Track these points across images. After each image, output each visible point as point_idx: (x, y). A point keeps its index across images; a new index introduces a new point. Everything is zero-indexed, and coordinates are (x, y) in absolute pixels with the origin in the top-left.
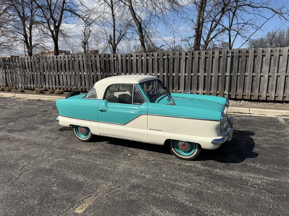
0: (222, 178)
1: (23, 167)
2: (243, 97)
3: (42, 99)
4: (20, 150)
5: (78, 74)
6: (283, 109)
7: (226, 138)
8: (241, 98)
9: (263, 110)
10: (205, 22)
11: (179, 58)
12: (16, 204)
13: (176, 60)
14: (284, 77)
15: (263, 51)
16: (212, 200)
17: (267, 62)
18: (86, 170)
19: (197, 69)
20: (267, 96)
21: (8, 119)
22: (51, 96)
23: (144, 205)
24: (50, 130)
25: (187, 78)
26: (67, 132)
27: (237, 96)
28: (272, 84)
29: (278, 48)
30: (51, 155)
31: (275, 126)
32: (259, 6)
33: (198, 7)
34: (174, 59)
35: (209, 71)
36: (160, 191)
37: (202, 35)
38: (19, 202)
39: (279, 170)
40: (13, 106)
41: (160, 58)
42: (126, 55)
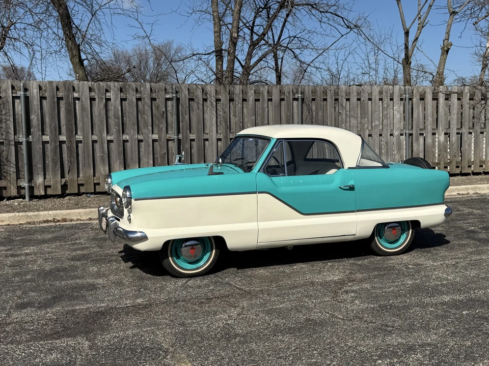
13: (195, 104)
14: (377, 137)
19: (241, 124)
25: (219, 143)
41: (159, 98)
42: (57, 86)
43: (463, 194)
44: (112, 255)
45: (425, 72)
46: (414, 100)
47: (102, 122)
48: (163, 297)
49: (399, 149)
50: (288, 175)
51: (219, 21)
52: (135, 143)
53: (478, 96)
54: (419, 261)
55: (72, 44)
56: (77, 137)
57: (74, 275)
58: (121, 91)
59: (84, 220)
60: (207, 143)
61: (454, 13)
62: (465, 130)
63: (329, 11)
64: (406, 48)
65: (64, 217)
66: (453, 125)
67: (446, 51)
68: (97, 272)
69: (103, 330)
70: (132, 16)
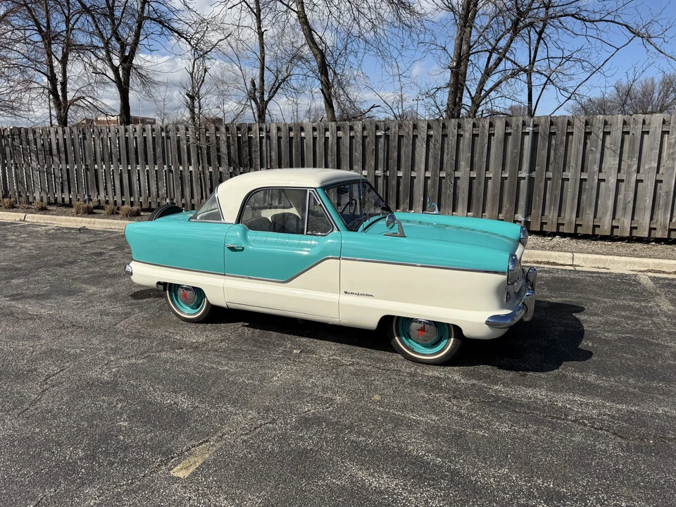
0: (509, 404)
1: (48, 377)
2: (558, 228)
3: (88, 226)
4: (39, 338)
5: (176, 170)
6: (650, 257)
7: (520, 314)
8: (555, 230)
9: (603, 257)
10: (473, 54)
11: (413, 136)
12: (33, 457)
13: (404, 141)
14: (651, 183)
15: (606, 123)
16: (487, 450)
17: (613, 148)
18: (197, 385)
19: (454, 162)
20: (613, 227)
21: (11, 269)
22: (111, 221)
23: (331, 460)
24: (110, 297)
25: (429, 181)
26: (150, 300)
27: (545, 226)
28: (625, 199)
29: (641, 117)
30: (114, 351)
31: (631, 293)
32: (598, 17)
33: (457, 17)
34: (400, 137)
35: (481, 167)
36: (367, 431)
37: (466, 83)
38: (40, 453)
39: (640, 388)
40: (21, 242)
41: (370, 136)
42: (289, 127)
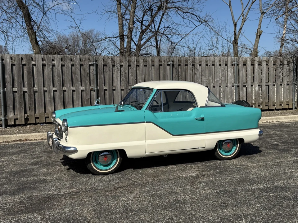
13: (107, 68)
14: (218, 87)
15: (199, 61)
19: (136, 80)
41: (85, 65)
42: (22, 58)
43: (270, 122)
44: (56, 162)
45: (246, 49)
46: (240, 65)
47: (50, 79)
48: (87, 187)
49: (231, 95)
50: (164, 111)
51: (121, 17)
52: (70, 92)
53: (278, 63)
54: (243, 163)
55: (31, 32)
56: (34, 88)
57: (32, 174)
58: (62, 60)
59: (38, 140)
60: (114, 91)
61: (263, 13)
62: (270, 84)
63: (188, 11)
64: (235, 34)
65: (26, 138)
66: (263, 80)
67: (259, 36)
68: (46, 172)
69: (50, 208)
70: (68, 14)
